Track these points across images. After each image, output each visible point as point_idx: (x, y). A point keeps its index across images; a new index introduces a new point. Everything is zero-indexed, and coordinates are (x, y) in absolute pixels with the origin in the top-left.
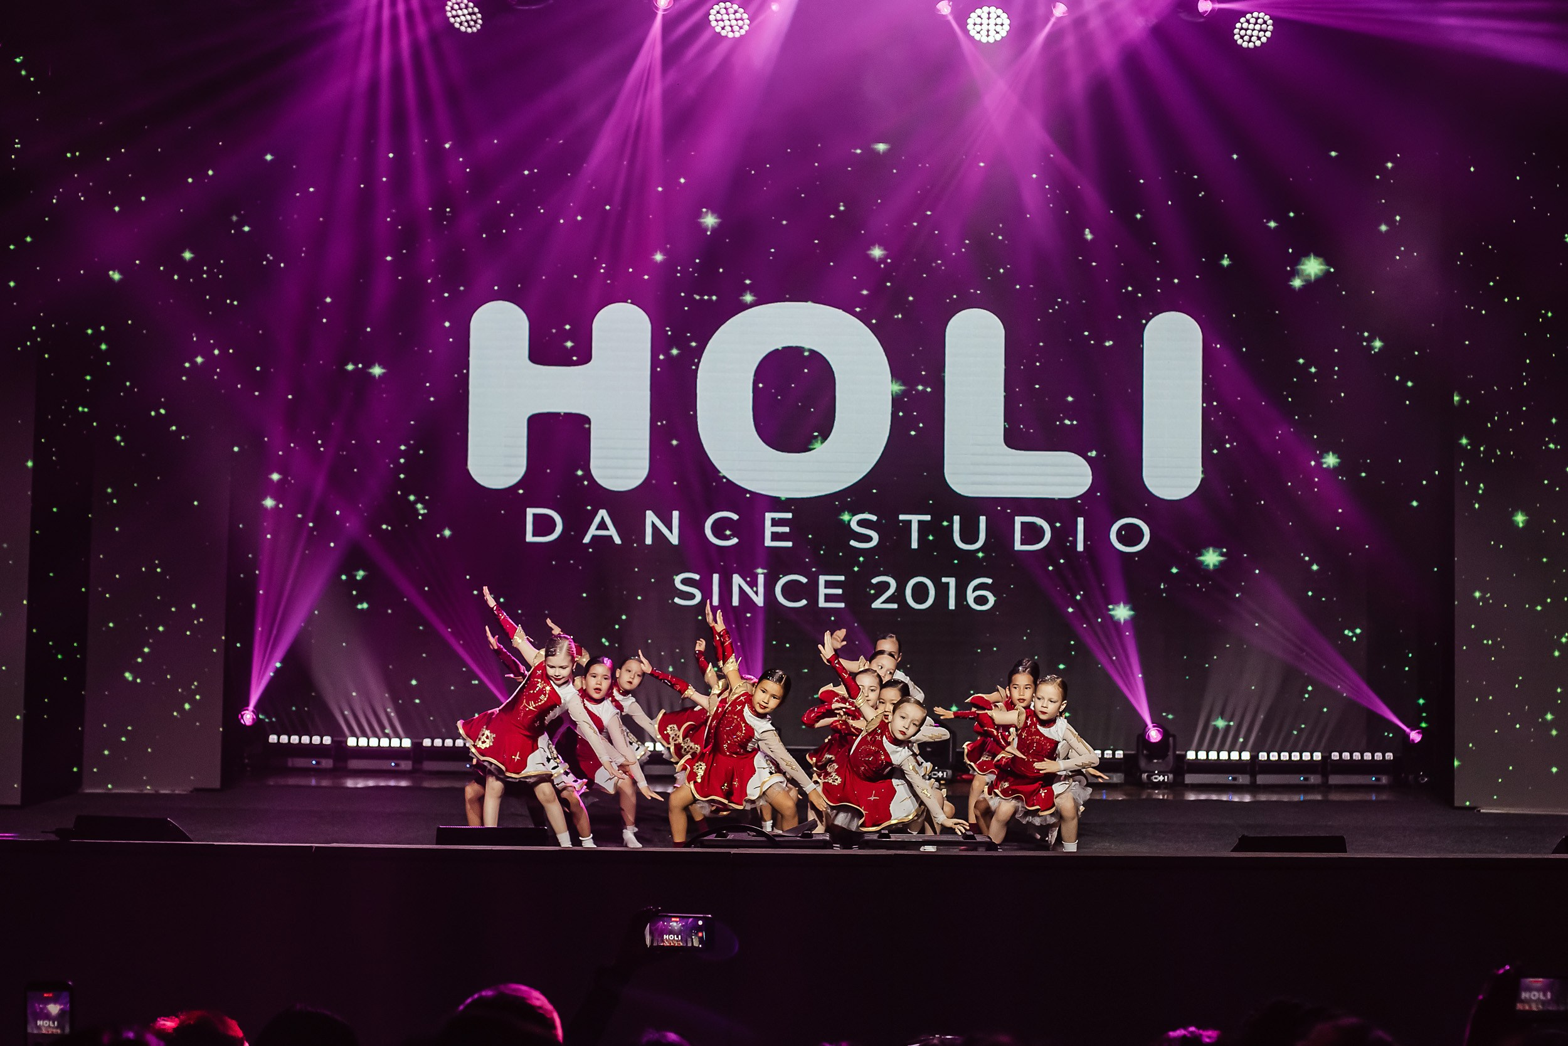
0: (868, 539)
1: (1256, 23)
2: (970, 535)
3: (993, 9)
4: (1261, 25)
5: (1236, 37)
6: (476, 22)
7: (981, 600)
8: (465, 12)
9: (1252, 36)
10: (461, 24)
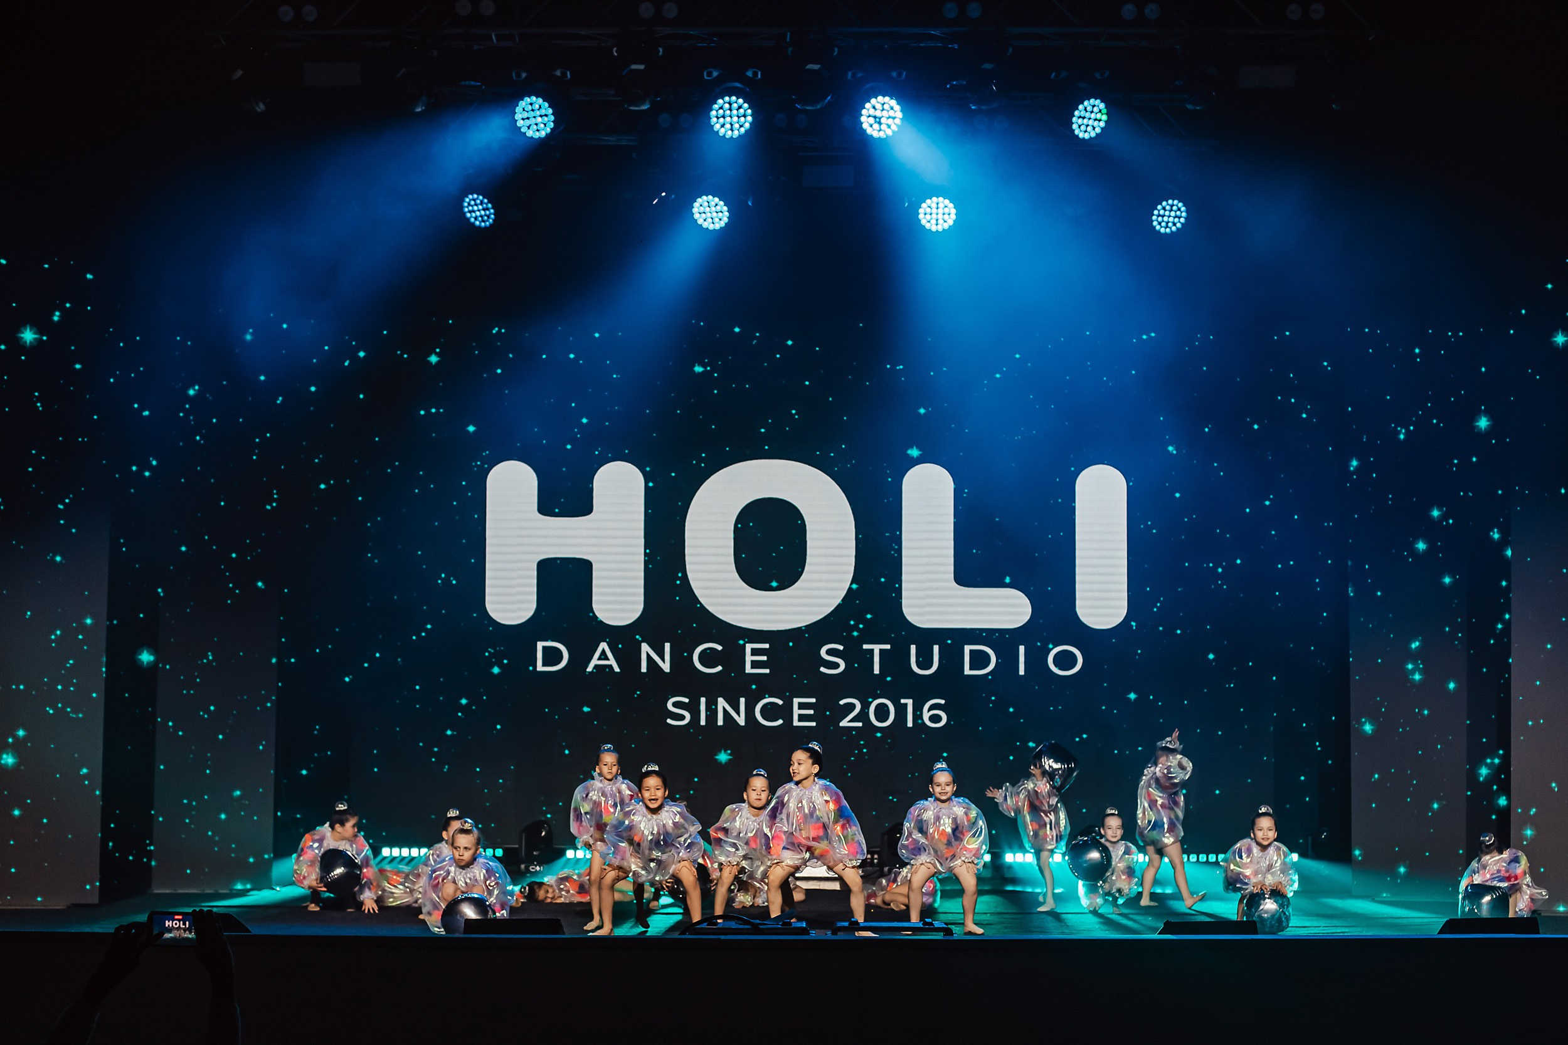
0: (837, 666)
1: (1171, 210)
2: (925, 663)
3: (941, 199)
4: (1176, 212)
5: (1155, 223)
6: (488, 217)
7: (935, 719)
8: (480, 207)
9: (1169, 222)
10: (476, 218)
